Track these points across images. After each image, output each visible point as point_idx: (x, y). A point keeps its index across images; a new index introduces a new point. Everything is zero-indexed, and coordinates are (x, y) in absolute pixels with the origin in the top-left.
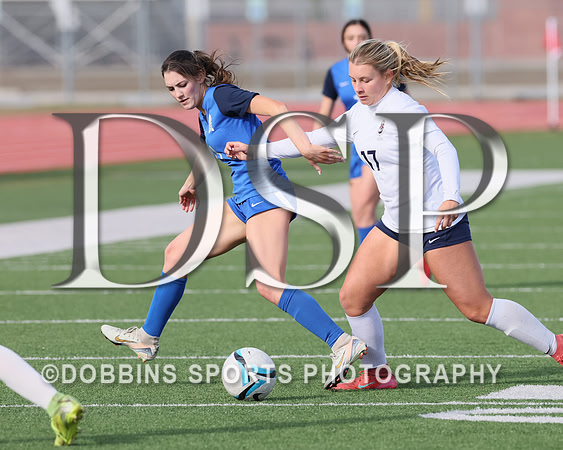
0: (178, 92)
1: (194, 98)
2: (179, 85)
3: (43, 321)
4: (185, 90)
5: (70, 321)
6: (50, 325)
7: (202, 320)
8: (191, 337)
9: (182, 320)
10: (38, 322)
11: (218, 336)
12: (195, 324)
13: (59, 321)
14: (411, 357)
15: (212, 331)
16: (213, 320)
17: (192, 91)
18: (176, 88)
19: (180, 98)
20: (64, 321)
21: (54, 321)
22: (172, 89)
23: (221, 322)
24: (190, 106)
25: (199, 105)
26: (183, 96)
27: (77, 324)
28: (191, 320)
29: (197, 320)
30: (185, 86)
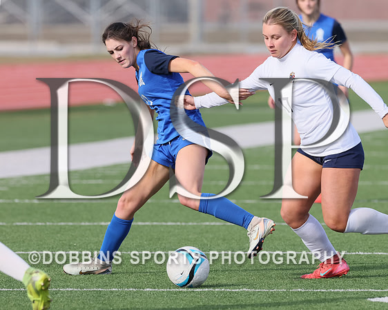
0: (117, 54)
1: (129, 59)
2: (116, 49)
3: (76, 224)
4: (121, 53)
5: (95, 224)
6: (81, 226)
7: (199, 224)
8: (190, 237)
9: (183, 224)
10: (71, 224)
11: (211, 236)
12: (194, 227)
13: (87, 224)
14: (362, 253)
15: (207, 232)
16: (207, 223)
17: (128, 53)
18: (115, 51)
19: (119, 59)
20: (91, 224)
21: (83, 224)
22: (112, 53)
23: (214, 225)
24: (126, 65)
25: (134, 64)
26: (121, 57)
27: (101, 226)
28: (190, 224)
29: (195, 224)
30: (121, 49)
